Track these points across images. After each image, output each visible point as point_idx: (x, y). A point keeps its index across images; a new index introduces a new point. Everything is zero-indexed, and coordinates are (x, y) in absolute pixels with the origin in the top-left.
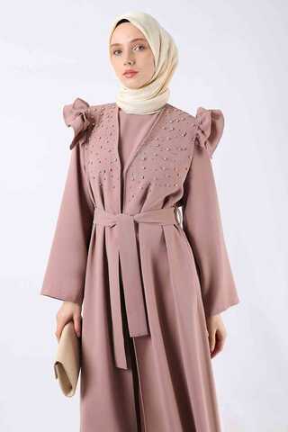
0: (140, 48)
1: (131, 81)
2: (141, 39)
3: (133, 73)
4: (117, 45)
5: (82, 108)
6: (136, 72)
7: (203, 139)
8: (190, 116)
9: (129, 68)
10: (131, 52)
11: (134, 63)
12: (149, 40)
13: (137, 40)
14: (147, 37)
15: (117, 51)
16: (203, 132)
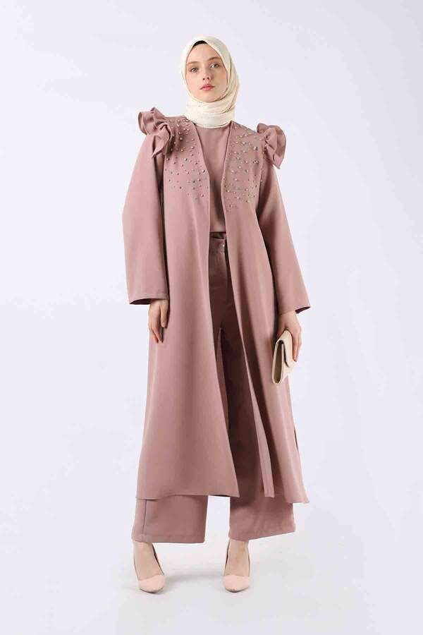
0: (215, 65)
1: (208, 95)
2: (216, 58)
3: (209, 87)
4: (195, 63)
6: (213, 87)
7: (271, 152)
9: (207, 82)
11: (212, 78)
15: (194, 68)
16: (270, 146)
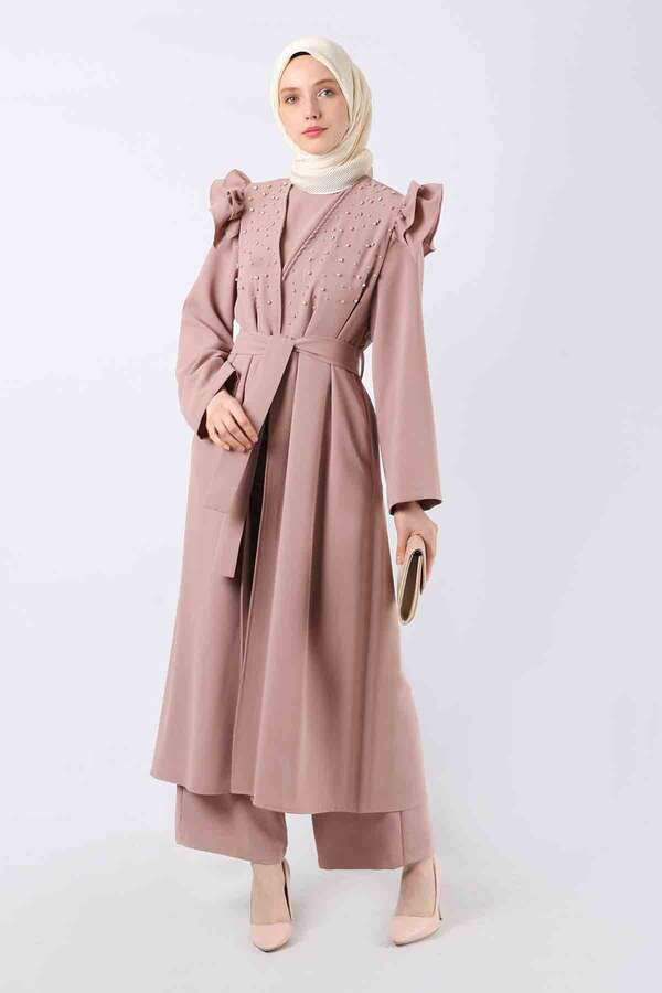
0: (327, 92)
1: (316, 143)
2: (330, 81)
4: (293, 89)
5: (237, 185)
6: (324, 130)
7: (401, 230)
8: (396, 194)
9: (313, 123)
10: (314, 100)
11: (321, 116)
12: (340, 82)
13: (323, 82)
14: (337, 78)
15: (292, 97)
16: (403, 219)
